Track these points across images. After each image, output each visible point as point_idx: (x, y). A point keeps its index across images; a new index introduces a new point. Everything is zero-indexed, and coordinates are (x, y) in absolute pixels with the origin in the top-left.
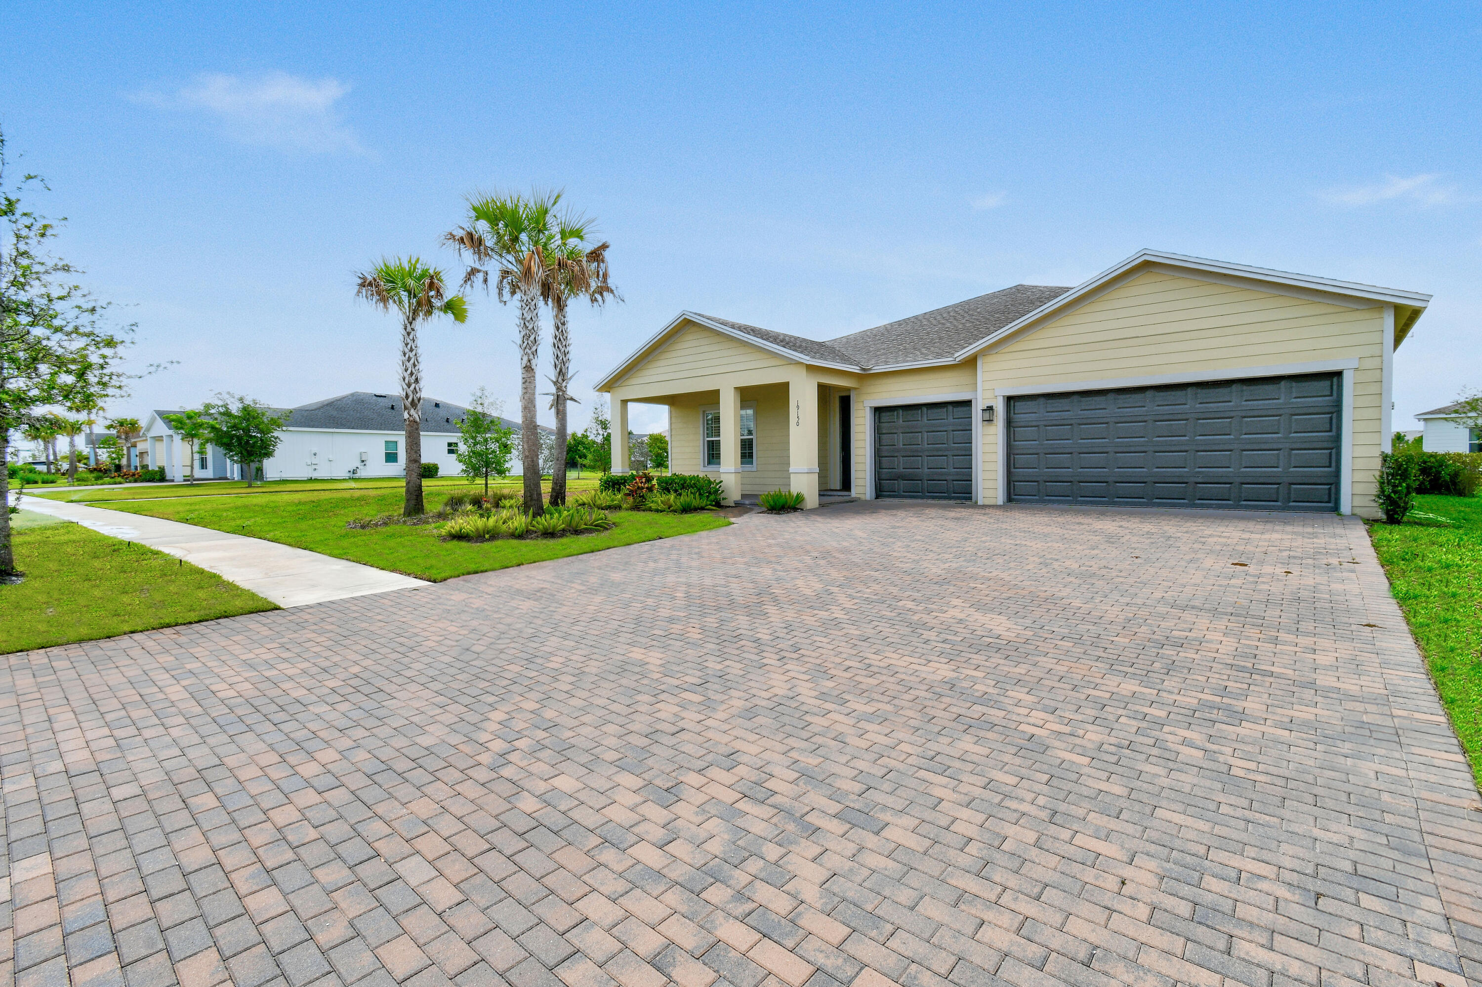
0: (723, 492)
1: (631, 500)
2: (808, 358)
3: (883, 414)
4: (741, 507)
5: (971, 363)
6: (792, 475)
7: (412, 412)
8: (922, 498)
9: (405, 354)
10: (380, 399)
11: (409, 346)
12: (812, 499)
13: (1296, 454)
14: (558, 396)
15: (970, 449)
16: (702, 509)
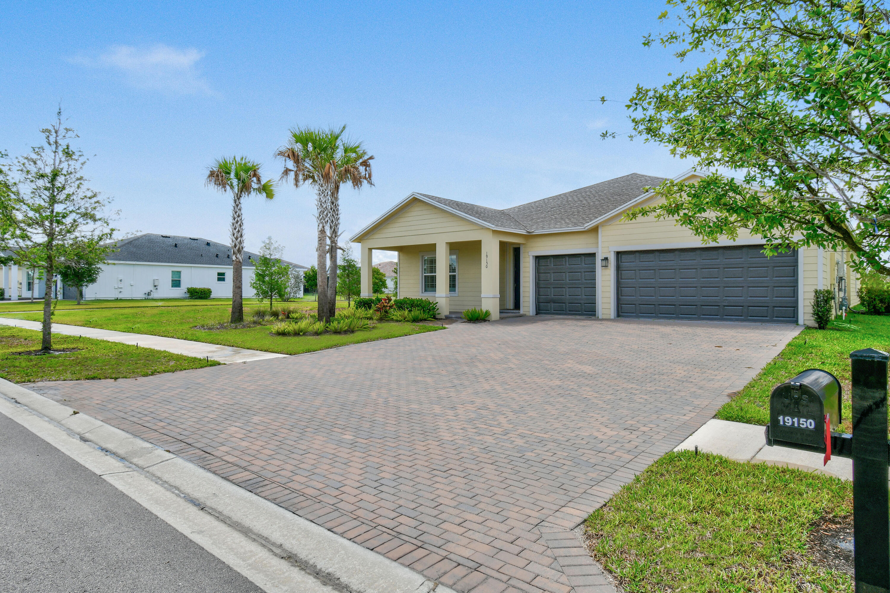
0: (438, 309)
1: (379, 314)
2: (493, 226)
3: (541, 261)
4: (450, 319)
5: (595, 230)
6: (483, 299)
7: (238, 256)
8: (565, 314)
9: (234, 219)
10: (165, 239)
11: (237, 214)
12: (495, 314)
13: (777, 290)
14: (332, 246)
15: (595, 284)
16: (425, 320)
